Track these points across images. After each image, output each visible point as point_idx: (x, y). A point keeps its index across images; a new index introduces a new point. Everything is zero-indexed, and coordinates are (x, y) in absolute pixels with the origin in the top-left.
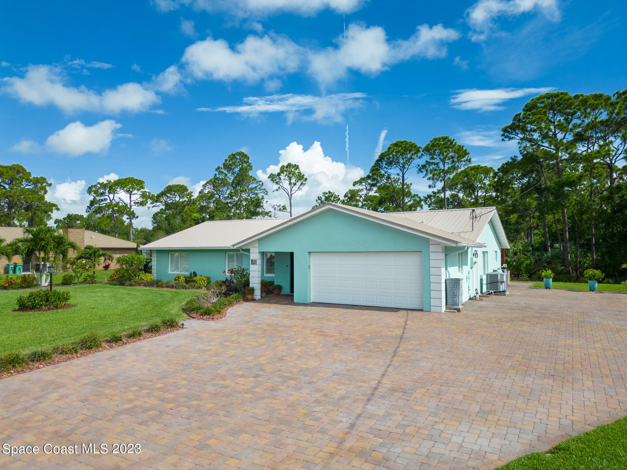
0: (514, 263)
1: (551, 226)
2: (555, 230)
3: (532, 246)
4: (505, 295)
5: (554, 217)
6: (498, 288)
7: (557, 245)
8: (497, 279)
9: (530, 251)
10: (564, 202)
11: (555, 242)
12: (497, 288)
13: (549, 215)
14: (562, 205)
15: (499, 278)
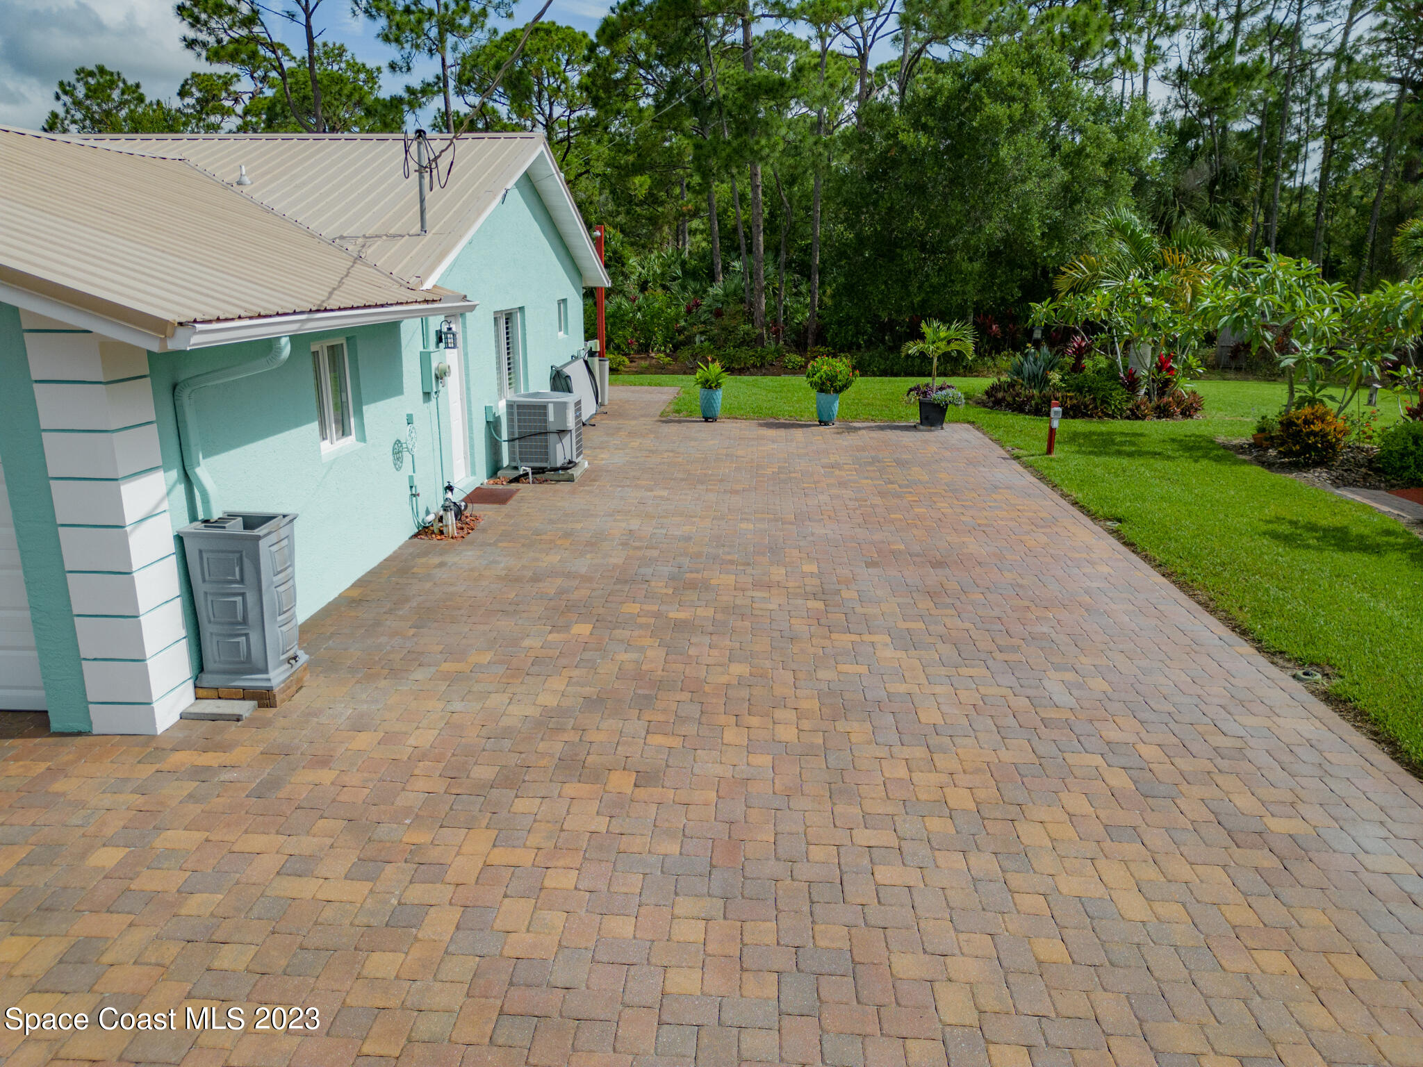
0: (639, 315)
1: (725, 211)
2: (733, 222)
3: (683, 263)
4: (571, 479)
5: (733, 189)
6: (547, 453)
7: (737, 265)
8: (545, 421)
9: (678, 278)
10: (758, 143)
11: (734, 255)
12: (545, 453)
13: (723, 182)
14: (752, 151)
15: (551, 418)
